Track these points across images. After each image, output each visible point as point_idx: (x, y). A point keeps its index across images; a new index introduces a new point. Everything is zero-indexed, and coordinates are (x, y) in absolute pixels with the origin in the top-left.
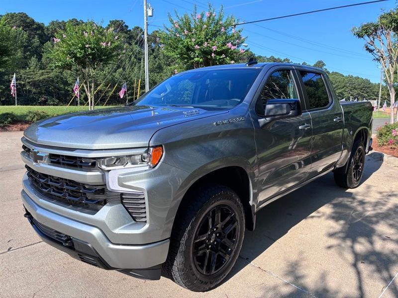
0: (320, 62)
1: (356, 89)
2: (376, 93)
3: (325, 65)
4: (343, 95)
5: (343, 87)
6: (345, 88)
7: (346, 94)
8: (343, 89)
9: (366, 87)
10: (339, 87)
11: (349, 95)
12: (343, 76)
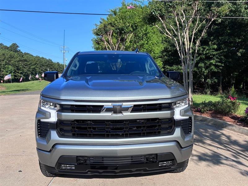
0: (14, 44)
1: (44, 66)
2: (57, 69)
3: (19, 47)
4: (36, 70)
5: (35, 64)
6: (36, 65)
7: (38, 70)
8: (35, 66)
9: (50, 65)
10: (32, 64)
11: (40, 70)
12: (33, 56)
